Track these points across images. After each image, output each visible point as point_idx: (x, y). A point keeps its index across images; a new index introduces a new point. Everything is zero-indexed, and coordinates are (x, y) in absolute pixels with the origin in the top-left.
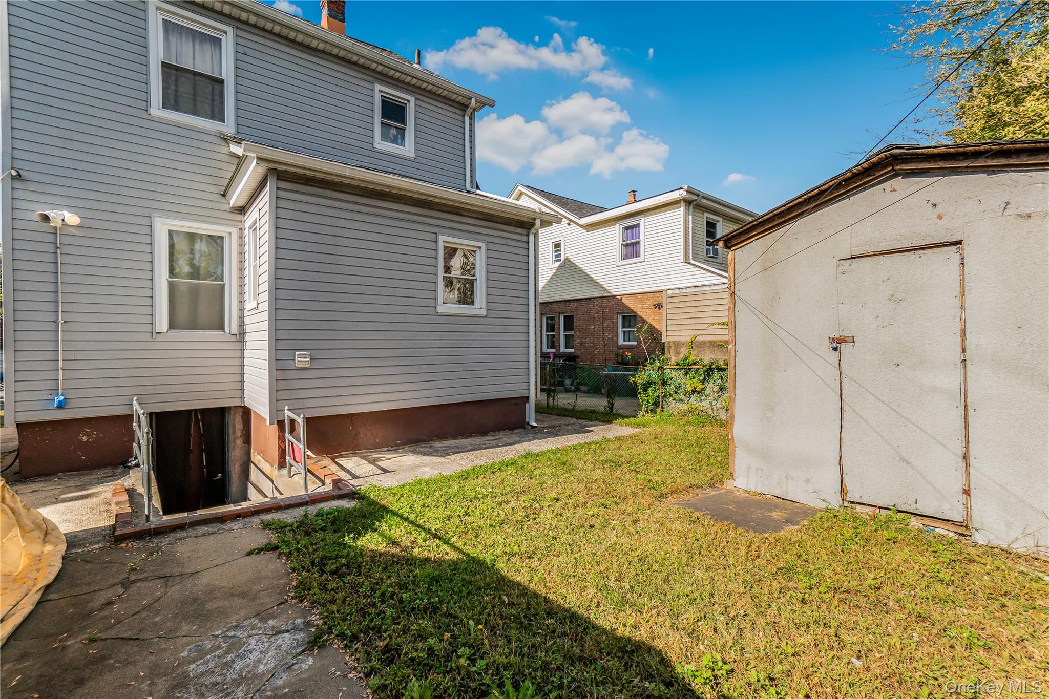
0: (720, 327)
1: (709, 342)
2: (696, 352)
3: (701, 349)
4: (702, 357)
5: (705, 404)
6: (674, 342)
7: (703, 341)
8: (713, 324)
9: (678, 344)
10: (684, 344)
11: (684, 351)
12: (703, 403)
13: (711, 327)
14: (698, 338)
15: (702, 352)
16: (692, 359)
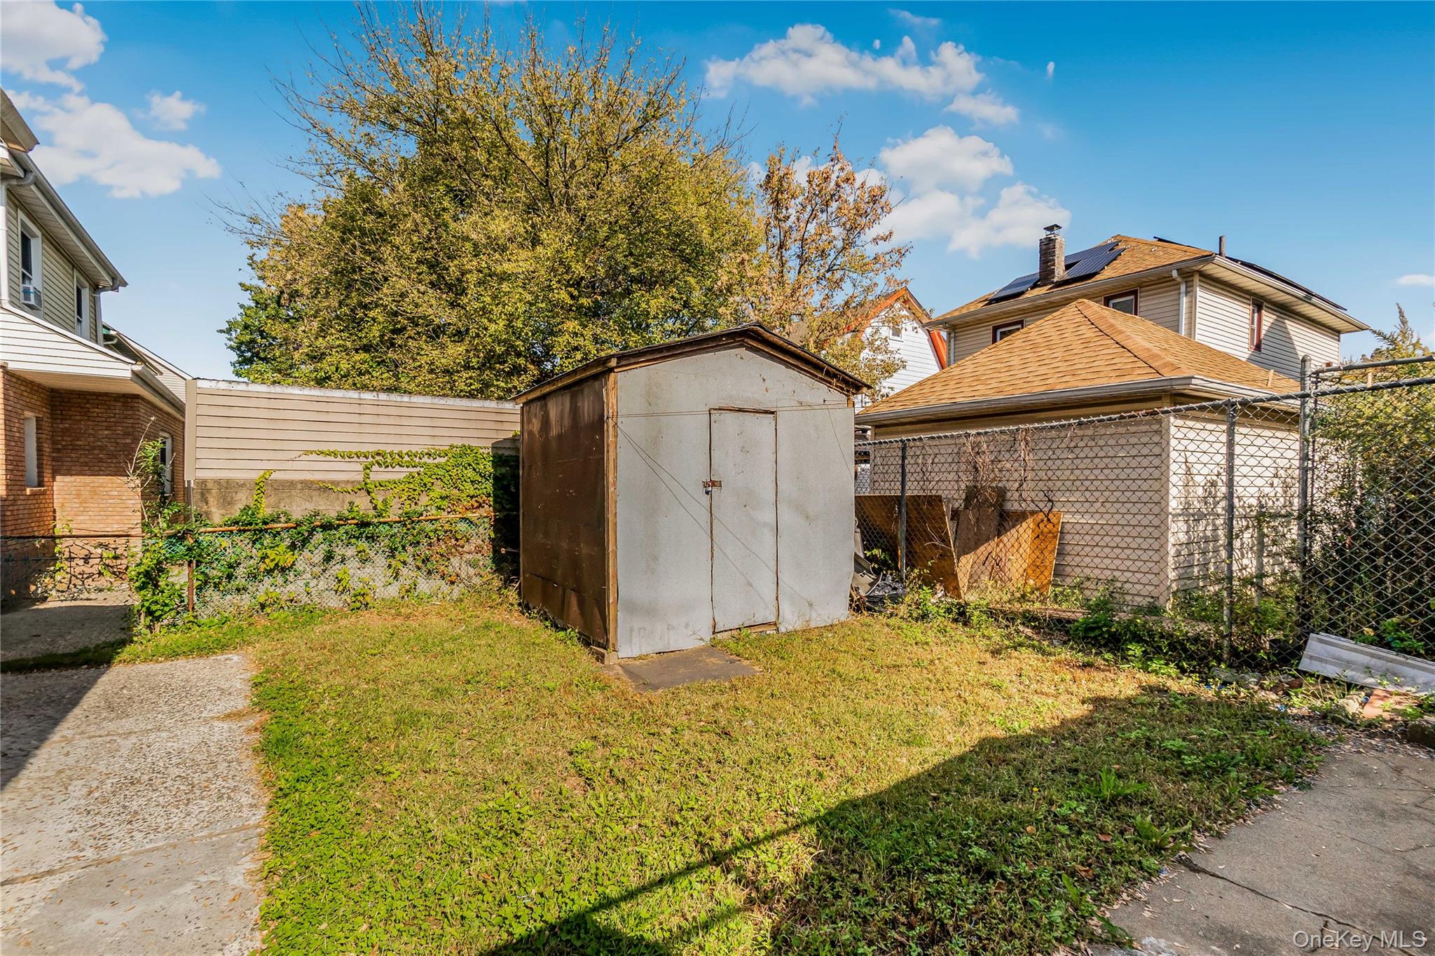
0: (321, 457)
1: (302, 482)
2: (272, 500)
3: (284, 495)
4: (287, 508)
5: (295, 588)
6: (218, 482)
7: (287, 481)
8: (307, 453)
9: (227, 488)
10: (243, 485)
11: (243, 499)
12: (291, 587)
13: (304, 457)
14: (274, 476)
15: (287, 500)
16: (265, 511)
